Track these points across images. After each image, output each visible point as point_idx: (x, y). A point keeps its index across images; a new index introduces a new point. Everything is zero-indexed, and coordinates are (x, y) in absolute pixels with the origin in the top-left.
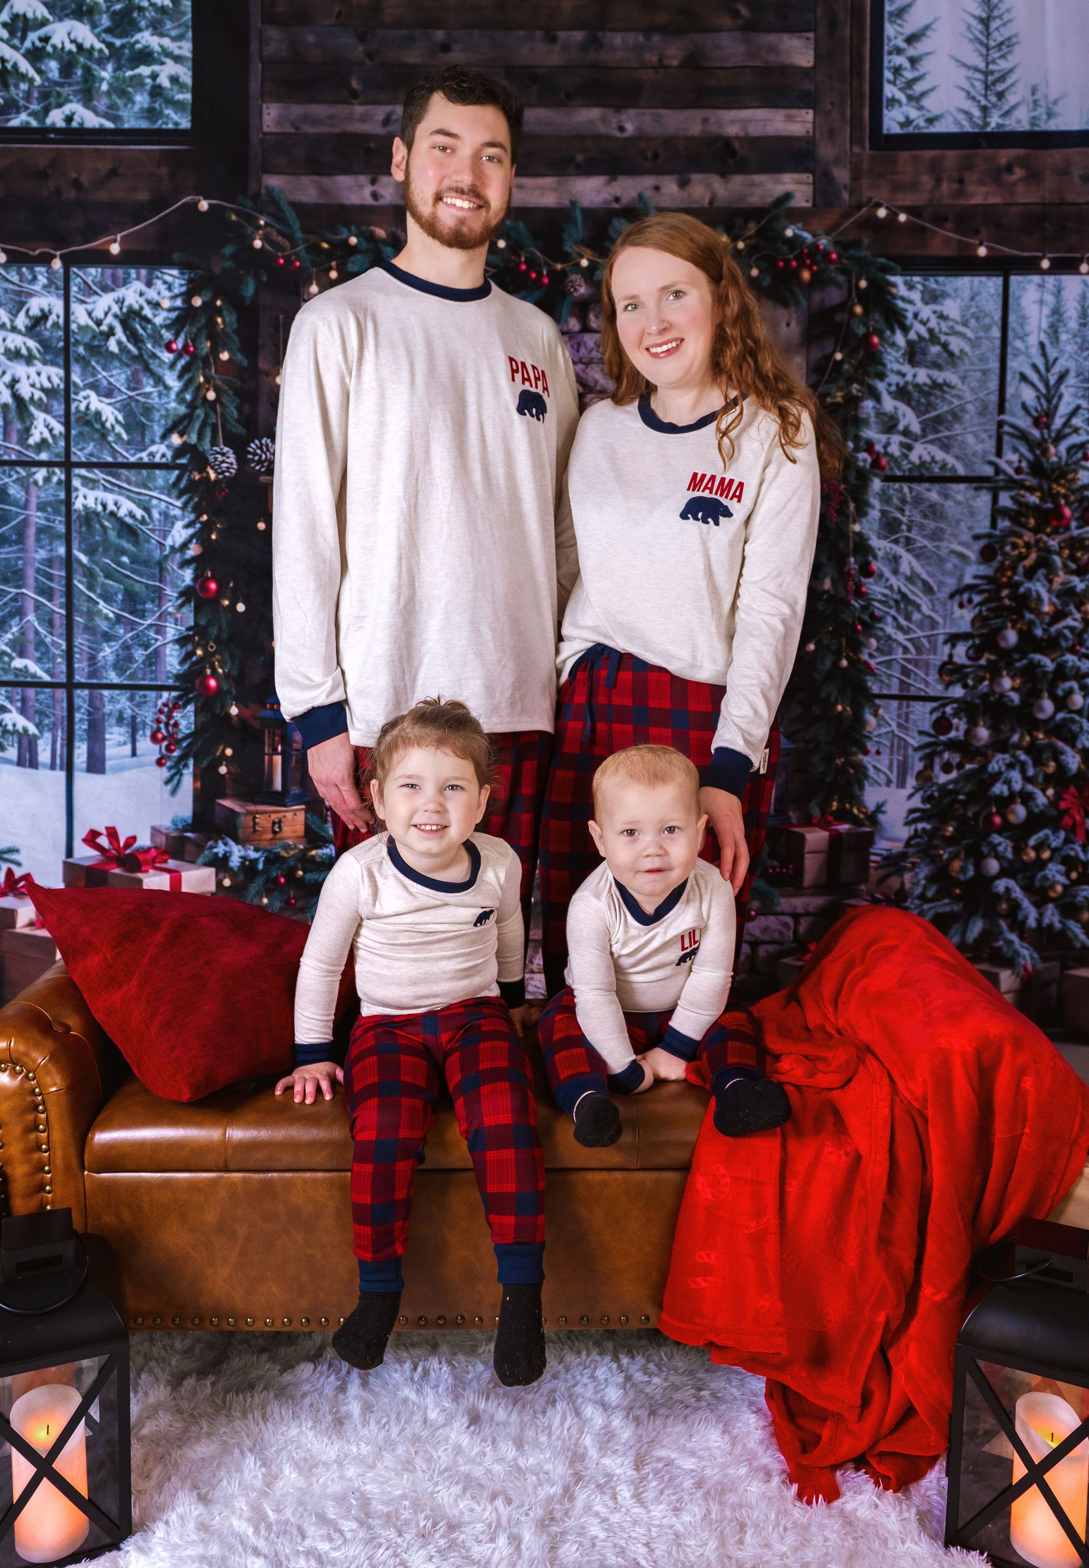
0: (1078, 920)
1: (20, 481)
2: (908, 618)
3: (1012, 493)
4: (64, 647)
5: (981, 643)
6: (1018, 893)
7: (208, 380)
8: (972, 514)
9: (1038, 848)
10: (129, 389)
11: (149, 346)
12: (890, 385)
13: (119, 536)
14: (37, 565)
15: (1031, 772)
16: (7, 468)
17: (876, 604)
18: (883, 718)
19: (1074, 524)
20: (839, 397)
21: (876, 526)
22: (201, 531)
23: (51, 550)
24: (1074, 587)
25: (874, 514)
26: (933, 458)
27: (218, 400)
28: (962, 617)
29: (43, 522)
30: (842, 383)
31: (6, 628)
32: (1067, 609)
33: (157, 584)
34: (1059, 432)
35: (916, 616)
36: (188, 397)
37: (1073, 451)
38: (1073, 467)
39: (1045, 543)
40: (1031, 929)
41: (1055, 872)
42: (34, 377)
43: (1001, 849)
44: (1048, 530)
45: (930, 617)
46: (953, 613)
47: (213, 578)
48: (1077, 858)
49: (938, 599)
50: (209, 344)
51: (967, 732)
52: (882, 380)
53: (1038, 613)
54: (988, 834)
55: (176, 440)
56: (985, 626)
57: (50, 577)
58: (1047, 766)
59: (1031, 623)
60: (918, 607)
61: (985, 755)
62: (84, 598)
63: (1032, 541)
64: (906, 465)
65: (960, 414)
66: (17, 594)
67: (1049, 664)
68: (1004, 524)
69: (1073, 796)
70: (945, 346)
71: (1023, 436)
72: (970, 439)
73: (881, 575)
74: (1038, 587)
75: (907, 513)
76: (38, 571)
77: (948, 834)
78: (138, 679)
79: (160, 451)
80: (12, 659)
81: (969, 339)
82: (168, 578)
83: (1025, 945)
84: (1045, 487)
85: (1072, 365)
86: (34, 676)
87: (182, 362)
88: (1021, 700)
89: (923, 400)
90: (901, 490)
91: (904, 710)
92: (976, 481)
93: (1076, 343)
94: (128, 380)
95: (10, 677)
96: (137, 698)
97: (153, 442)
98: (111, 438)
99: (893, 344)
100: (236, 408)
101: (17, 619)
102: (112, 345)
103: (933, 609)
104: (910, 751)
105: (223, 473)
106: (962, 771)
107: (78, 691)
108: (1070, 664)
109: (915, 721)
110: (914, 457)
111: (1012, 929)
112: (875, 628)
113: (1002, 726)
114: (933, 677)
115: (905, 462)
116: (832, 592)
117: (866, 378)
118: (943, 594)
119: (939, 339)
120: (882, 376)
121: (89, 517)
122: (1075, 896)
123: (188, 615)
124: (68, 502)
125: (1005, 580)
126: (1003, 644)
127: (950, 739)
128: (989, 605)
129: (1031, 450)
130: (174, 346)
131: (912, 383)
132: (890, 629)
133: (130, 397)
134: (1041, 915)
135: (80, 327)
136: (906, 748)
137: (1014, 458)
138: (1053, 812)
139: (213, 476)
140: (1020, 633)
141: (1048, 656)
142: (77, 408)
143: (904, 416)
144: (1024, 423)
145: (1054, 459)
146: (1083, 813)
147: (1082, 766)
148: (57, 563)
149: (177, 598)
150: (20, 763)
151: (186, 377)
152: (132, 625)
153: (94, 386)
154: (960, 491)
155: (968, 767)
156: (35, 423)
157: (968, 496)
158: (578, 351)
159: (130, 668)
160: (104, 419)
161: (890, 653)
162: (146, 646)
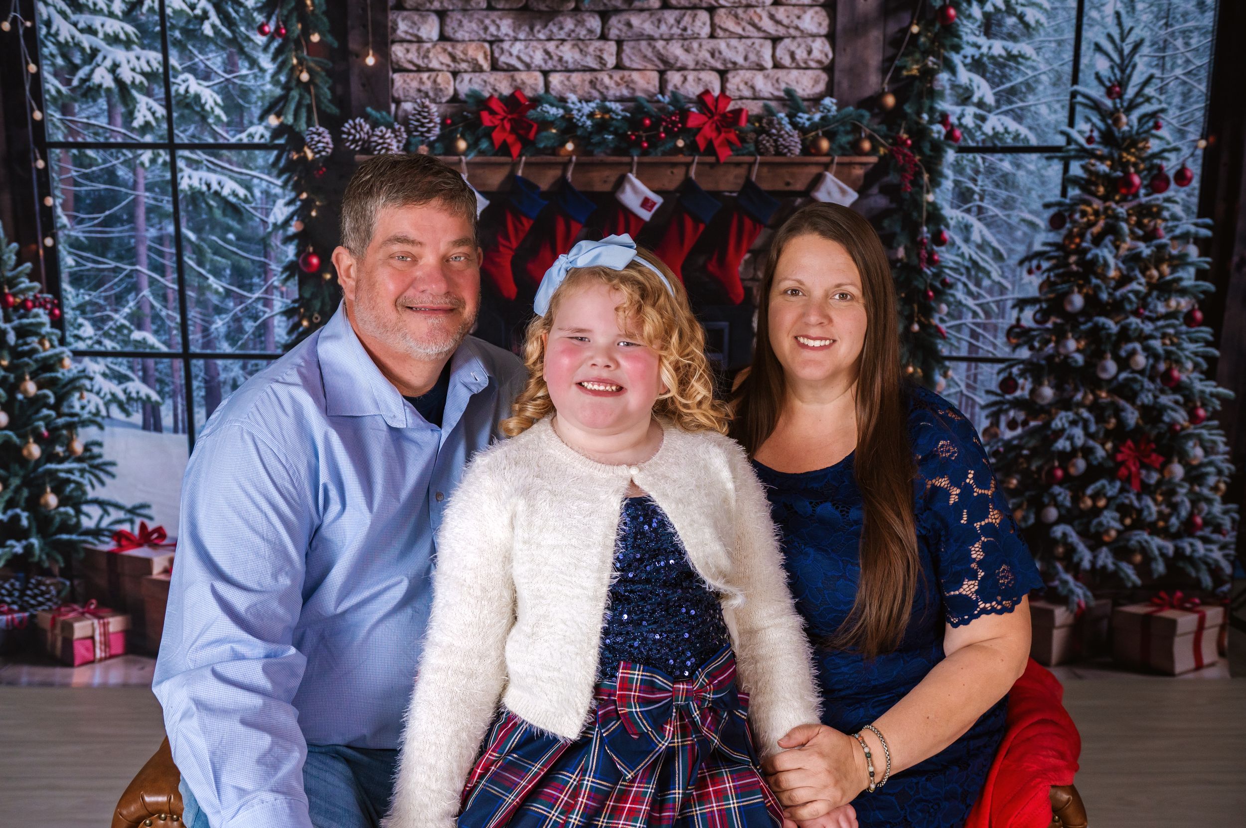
0: (1130, 562)
1: (126, 163)
2: (978, 284)
3: (1083, 162)
4: (178, 319)
5: (1049, 307)
6: (1074, 538)
7: (301, 62)
8: (1043, 183)
9: (1095, 497)
10: (225, 71)
11: (243, 29)
12: (965, 57)
13: (225, 214)
14: (149, 243)
15: (1093, 428)
16: (114, 151)
17: (947, 271)
18: (952, 379)
19: (1142, 191)
20: (915, 70)
21: (949, 196)
22: (301, 208)
23: (161, 229)
24: (1141, 253)
25: (948, 184)
26: (1006, 129)
27: (311, 81)
28: (1031, 283)
29: (152, 202)
30: (918, 56)
31: (124, 303)
32: (1132, 274)
33: (262, 259)
34: (1131, 101)
35: (986, 283)
36: (283, 78)
37: (1144, 120)
38: (1144, 136)
39: (1113, 210)
40: (1085, 571)
41: (1110, 520)
42: (134, 62)
43: (1060, 498)
44: (1117, 198)
45: (999, 283)
46: (1021, 279)
47: (315, 253)
48: (1131, 506)
49: (1008, 266)
50: (300, 26)
51: (1033, 392)
52: (958, 52)
53: (1104, 278)
54: (1050, 486)
55: (273, 121)
56: (1051, 292)
57: (161, 254)
58: (1108, 422)
59: (1097, 288)
60: (988, 274)
61: (1048, 413)
62: (194, 273)
63: (1101, 208)
64: (979, 136)
65: (1034, 85)
66: (132, 271)
67: (1112, 326)
68: (1074, 192)
69: (1130, 448)
70: (1021, 17)
71: (1096, 106)
72: (1043, 110)
73: (953, 244)
74: (1106, 253)
75: (980, 183)
76: (150, 249)
77: (1012, 486)
78: (248, 349)
79: (258, 132)
80: (131, 331)
81: (1046, 10)
82: (272, 254)
83: (1079, 584)
84: (1116, 155)
85: (1146, 34)
86: (152, 347)
87: (275, 44)
88: (1086, 362)
89: (997, 72)
90: (974, 161)
91: (973, 371)
92: (1047, 151)
93: (1152, 12)
94: (224, 63)
95: (129, 349)
96: (249, 367)
97: (251, 123)
98: (211, 120)
99: (970, 16)
100: (329, 88)
101: (133, 294)
102: (207, 29)
103: (1003, 276)
104: (977, 409)
105: (319, 152)
106: (1026, 428)
107: (194, 362)
108: (1134, 326)
109: (982, 382)
110: (987, 128)
111: (1067, 570)
112: (945, 294)
113: (1066, 386)
114: (1001, 340)
115: (978, 133)
116: (905, 260)
117: (942, 51)
118: (1013, 261)
119: (1015, 10)
120: (957, 49)
121: (196, 196)
122: (1128, 540)
123: (293, 288)
124: (174, 182)
125: (1073, 246)
126: (1069, 308)
127: (1016, 399)
128: (1057, 271)
129: (1103, 120)
130: (267, 29)
131: (987, 55)
132: (960, 295)
133: (227, 80)
134: (1095, 557)
135: (175, 11)
136: (973, 407)
137: (1086, 127)
138: (1111, 464)
139: (310, 155)
140: (1087, 298)
141: (1112, 318)
142: (177, 91)
143: (978, 87)
144: (1097, 92)
145: (1126, 128)
146: (1138, 465)
147: (1140, 422)
148: (167, 242)
149: (282, 273)
150: (145, 427)
151: (280, 59)
152: (241, 299)
153: (192, 70)
154: (1032, 161)
155: (1033, 424)
156: (138, 106)
157: (1040, 165)
158: (658, 27)
159: (240, 339)
160: (203, 101)
161: (960, 318)
162: (255, 318)
